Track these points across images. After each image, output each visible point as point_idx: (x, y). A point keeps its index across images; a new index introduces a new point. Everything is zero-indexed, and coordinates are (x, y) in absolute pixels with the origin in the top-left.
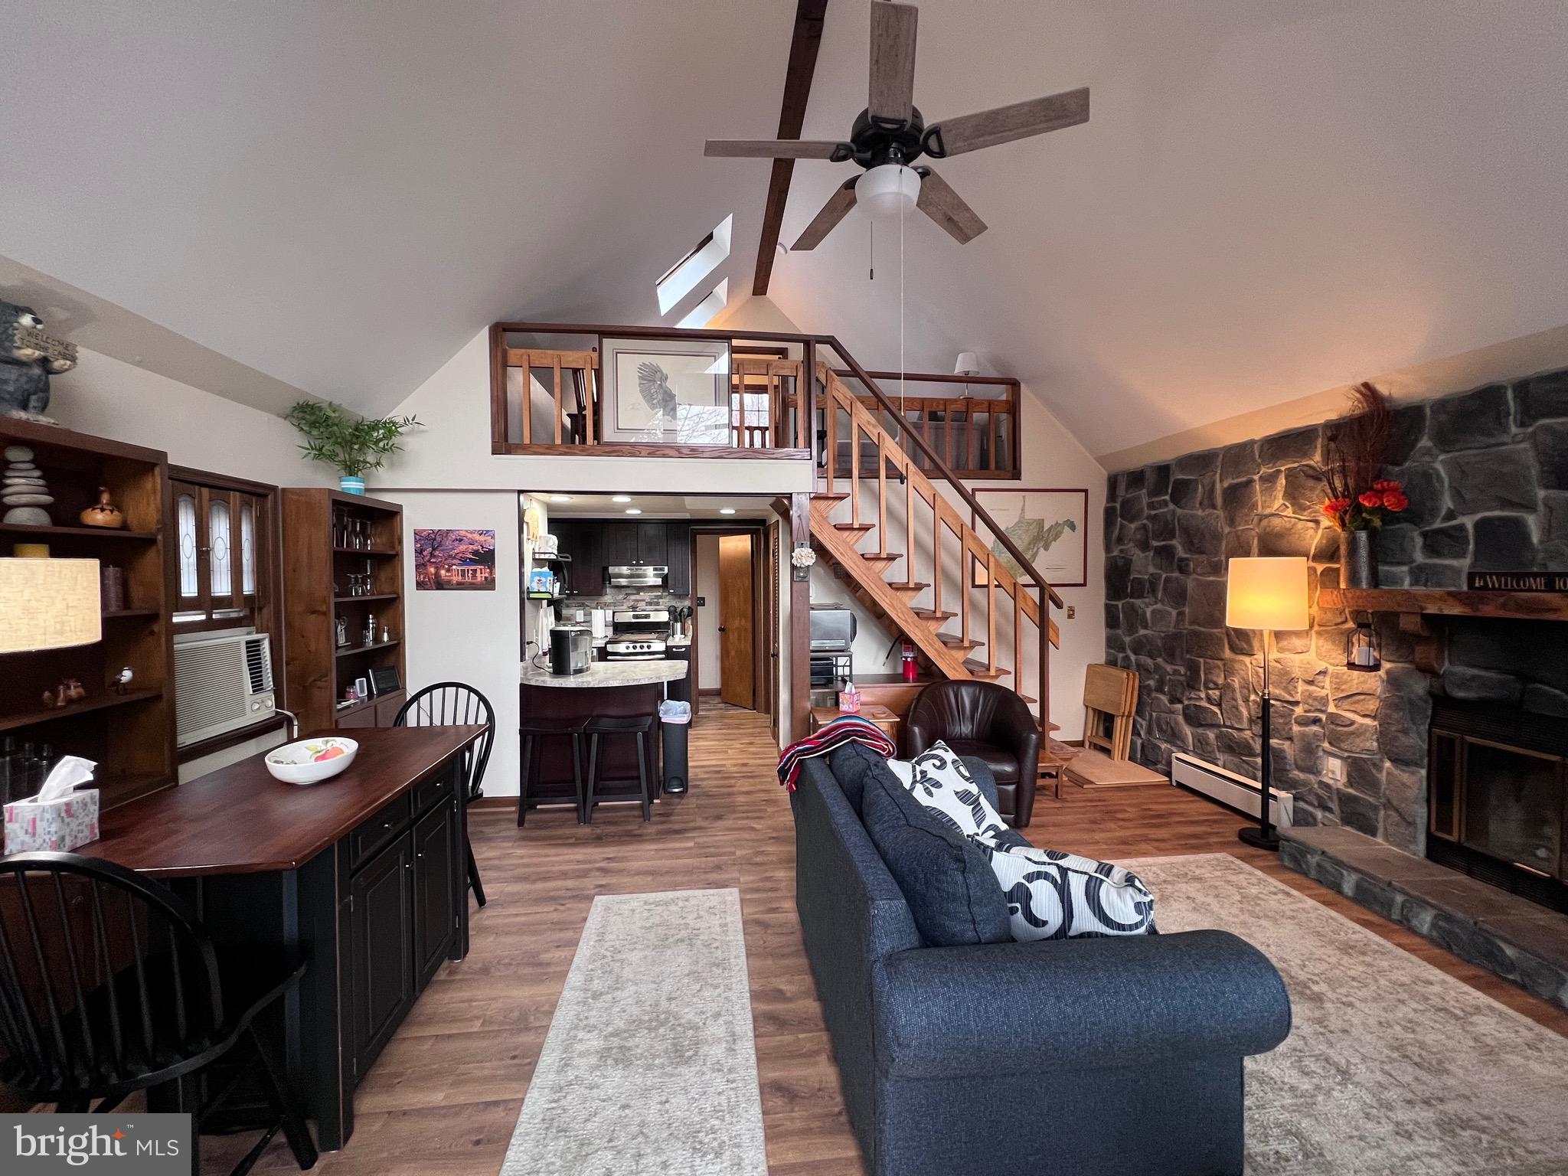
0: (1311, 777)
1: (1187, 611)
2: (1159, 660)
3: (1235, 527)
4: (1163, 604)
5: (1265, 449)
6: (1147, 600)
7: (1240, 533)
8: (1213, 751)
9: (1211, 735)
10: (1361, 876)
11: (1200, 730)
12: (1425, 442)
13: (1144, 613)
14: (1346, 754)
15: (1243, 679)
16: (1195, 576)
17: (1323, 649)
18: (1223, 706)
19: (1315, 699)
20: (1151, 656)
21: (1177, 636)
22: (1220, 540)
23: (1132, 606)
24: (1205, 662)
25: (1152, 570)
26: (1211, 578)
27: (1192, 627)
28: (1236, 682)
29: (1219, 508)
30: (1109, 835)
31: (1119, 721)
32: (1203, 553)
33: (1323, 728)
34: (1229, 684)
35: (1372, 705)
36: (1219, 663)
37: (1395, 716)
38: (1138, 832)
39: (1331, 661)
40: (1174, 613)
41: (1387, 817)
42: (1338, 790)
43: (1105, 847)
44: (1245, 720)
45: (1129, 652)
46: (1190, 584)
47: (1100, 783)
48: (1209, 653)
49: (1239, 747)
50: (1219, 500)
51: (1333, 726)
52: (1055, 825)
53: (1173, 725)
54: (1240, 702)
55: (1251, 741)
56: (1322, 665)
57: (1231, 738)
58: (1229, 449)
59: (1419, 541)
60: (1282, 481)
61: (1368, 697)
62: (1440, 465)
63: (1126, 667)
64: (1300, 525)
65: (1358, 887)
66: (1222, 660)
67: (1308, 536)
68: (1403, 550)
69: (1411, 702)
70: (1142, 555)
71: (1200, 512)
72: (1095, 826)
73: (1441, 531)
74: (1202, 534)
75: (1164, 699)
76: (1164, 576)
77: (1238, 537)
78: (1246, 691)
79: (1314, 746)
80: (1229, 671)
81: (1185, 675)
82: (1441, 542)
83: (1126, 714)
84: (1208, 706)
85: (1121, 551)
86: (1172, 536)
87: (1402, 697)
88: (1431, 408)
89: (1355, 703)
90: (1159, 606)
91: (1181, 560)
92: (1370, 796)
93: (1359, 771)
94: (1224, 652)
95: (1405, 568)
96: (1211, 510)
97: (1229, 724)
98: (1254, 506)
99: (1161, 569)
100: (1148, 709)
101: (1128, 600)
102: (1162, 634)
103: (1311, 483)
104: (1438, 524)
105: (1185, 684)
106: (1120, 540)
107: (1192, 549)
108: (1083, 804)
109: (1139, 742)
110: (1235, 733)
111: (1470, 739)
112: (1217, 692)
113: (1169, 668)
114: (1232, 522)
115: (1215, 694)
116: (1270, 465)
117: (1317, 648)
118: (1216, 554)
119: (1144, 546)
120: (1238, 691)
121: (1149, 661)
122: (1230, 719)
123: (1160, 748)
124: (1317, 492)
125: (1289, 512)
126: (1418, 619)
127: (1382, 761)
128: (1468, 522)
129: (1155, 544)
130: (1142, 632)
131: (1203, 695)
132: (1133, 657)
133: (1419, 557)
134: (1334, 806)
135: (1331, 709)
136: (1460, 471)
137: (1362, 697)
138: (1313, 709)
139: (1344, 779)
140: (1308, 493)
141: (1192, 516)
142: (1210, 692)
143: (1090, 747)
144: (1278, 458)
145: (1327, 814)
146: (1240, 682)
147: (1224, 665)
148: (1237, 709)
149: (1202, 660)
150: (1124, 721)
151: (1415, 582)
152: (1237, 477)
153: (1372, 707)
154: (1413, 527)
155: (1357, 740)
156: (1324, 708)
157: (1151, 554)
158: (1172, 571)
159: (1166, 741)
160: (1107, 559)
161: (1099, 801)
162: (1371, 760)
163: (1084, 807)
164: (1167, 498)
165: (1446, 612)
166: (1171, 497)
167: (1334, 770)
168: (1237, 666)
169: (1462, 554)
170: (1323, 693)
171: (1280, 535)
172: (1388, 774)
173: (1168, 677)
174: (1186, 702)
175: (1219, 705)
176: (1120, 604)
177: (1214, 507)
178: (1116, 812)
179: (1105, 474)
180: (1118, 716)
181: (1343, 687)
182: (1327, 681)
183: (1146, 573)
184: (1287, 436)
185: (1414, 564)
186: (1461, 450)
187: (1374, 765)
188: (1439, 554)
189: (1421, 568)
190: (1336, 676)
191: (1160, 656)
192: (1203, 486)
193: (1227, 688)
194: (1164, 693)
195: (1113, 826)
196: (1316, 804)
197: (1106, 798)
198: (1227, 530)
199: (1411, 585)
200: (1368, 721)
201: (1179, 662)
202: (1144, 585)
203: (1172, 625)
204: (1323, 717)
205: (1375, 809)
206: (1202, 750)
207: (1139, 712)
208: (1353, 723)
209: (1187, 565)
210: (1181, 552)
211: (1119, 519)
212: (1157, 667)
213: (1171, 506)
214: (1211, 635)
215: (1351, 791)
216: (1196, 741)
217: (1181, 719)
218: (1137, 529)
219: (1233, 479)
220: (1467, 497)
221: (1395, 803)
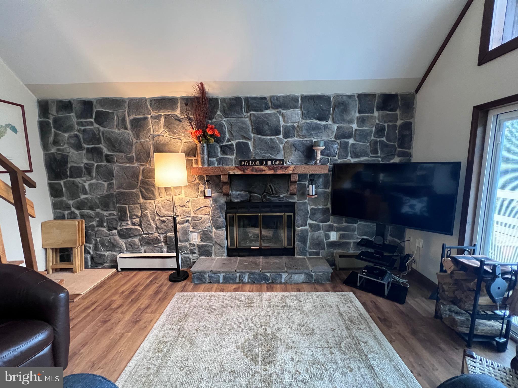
0: (187, 243)
1: (115, 182)
2: (98, 210)
3: (140, 139)
4: (97, 180)
5: (153, 103)
6: (85, 179)
7: (142, 143)
8: (139, 247)
9: (136, 240)
10: (224, 273)
11: (130, 240)
12: (219, 113)
13: (83, 186)
14: (200, 231)
15: (152, 211)
16: (117, 164)
17: (188, 192)
18: (143, 225)
19: (186, 212)
20: (91, 208)
21: (109, 196)
22: (132, 146)
23: (73, 183)
24: (129, 207)
25: (85, 161)
26: (128, 165)
27: (119, 190)
28: (148, 213)
29: (129, 129)
30: (123, 323)
31: (76, 250)
32: (122, 152)
33: (190, 223)
34: (145, 214)
35: (208, 210)
36: (138, 206)
37: (216, 212)
38: (133, 309)
39: (191, 196)
40: (106, 184)
41: (215, 248)
42: (198, 245)
43: (130, 334)
44: (154, 229)
45: (73, 209)
46: (115, 168)
47: (83, 292)
48: (131, 202)
49: (153, 241)
50: (129, 126)
51: (194, 222)
52: (84, 345)
53: (112, 241)
54: (151, 221)
55: (159, 237)
56: (188, 199)
57: (148, 239)
58: (132, 100)
59: (219, 149)
60: (163, 120)
61: (206, 208)
62: (224, 121)
63: (73, 217)
64: (173, 141)
65: (225, 278)
66: (139, 204)
67: (178, 146)
68: (215, 152)
69: (220, 206)
70: (76, 153)
71: (116, 130)
72: (109, 324)
73: (226, 146)
74: (120, 142)
75: (104, 230)
76: (96, 165)
77: (142, 145)
78: (153, 216)
79: (187, 231)
80: (143, 208)
81: (117, 215)
82: (226, 150)
83: (81, 244)
84: (133, 227)
85: (58, 150)
86: (100, 143)
87: (218, 205)
88: (220, 100)
89: (201, 211)
90: (94, 181)
91: (107, 155)
92: (209, 243)
93: (205, 236)
94: (140, 200)
95: (215, 159)
96: (123, 130)
97: (147, 232)
98: (149, 130)
99: (93, 160)
100: (94, 237)
101: (69, 179)
102: (99, 196)
103: (177, 122)
104: (225, 144)
105: (117, 219)
106: (56, 143)
107: (115, 150)
108: (84, 315)
109: (89, 256)
110: (150, 236)
111: (238, 214)
112: (138, 220)
113: (105, 213)
114: (138, 137)
115: (137, 220)
116: (157, 111)
117: (185, 192)
118: (130, 152)
119: (78, 147)
120: (149, 217)
121: (90, 212)
122: (147, 230)
123: (105, 255)
124: (180, 127)
125: (167, 135)
126: (227, 176)
127: (212, 229)
128: (234, 143)
129: (86, 146)
130: (83, 197)
131: (129, 222)
132: (77, 212)
133: (220, 155)
134: (196, 251)
135: (193, 215)
136: (231, 124)
137: (204, 208)
138: (186, 217)
139: (199, 240)
140: (176, 127)
141: (112, 132)
142: (134, 220)
143: (53, 272)
144: (161, 109)
145: (194, 255)
146: (150, 212)
147: (141, 206)
148: (150, 225)
149: (127, 206)
150: (79, 249)
151: (219, 164)
152: (139, 115)
153: (208, 211)
154: (217, 144)
155: (204, 224)
156: (190, 216)
157: (84, 152)
158: (102, 161)
159: (108, 251)
160: (45, 155)
161: (93, 304)
162: (209, 230)
163: (88, 315)
164: (92, 120)
165: (236, 173)
166: (95, 120)
167: (195, 238)
168: (148, 205)
169: (232, 154)
170: (188, 210)
171: (164, 145)
172: (215, 233)
173: (105, 218)
174: (119, 228)
175: (140, 225)
176: (62, 182)
177: (126, 128)
178: (110, 304)
179: (36, 99)
180: (75, 248)
181: (197, 206)
182: (190, 204)
183: (82, 163)
184: (164, 99)
185: (218, 158)
186: (231, 118)
187: (210, 231)
188: (226, 154)
189: (221, 159)
190: (193, 202)
191: (98, 208)
192: (117, 116)
193: (143, 217)
194: (104, 227)
195: (119, 315)
196: (190, 253)
197: (94, 300)
198: (135, 141)
199: (218, 165)
200: (207, 216)
201: (112, 209)
202: (82, 171)
203: (105, 191)
204: (190, 219)
205: (211, 246)
206: (132, 248)
207: (88, 240)
208: (202, 218)
209: (113, 158)
210: (106, 151)
211: (53, 130)
212: (98, 214)
213: (96, 126)
214: (132, 194)
215: (202, 243)
216: (128, 245)
217: (117, 237)
218: (70, 137)
219: (136, 115)
220: (234, 134)
221: (218, 243)
